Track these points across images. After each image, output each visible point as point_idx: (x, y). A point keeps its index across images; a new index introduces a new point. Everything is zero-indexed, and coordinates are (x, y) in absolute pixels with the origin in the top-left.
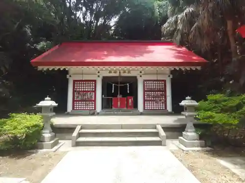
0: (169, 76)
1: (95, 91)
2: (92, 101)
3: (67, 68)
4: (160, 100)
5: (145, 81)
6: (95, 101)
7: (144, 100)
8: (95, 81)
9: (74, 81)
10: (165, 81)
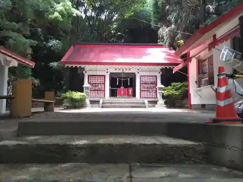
0: (159, 73)
1: (104, 84)
2: (102, 90)
3: (83, 66)
4: (153, 91)
5: (141, 76)
6: (104, 90)
7: (141, 91)
8: (104, 76)
9: (89, 76)
10: (156, 76)
